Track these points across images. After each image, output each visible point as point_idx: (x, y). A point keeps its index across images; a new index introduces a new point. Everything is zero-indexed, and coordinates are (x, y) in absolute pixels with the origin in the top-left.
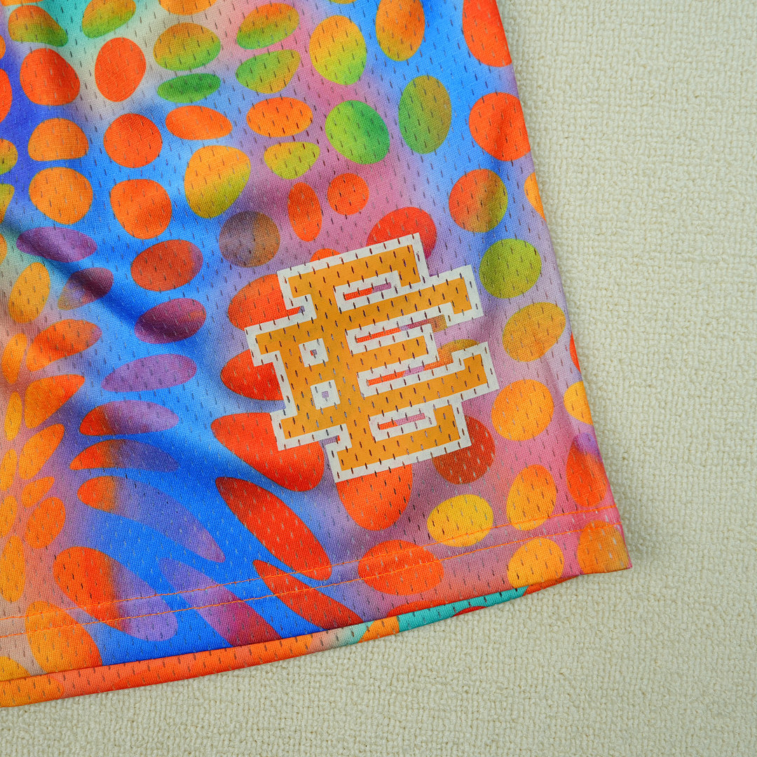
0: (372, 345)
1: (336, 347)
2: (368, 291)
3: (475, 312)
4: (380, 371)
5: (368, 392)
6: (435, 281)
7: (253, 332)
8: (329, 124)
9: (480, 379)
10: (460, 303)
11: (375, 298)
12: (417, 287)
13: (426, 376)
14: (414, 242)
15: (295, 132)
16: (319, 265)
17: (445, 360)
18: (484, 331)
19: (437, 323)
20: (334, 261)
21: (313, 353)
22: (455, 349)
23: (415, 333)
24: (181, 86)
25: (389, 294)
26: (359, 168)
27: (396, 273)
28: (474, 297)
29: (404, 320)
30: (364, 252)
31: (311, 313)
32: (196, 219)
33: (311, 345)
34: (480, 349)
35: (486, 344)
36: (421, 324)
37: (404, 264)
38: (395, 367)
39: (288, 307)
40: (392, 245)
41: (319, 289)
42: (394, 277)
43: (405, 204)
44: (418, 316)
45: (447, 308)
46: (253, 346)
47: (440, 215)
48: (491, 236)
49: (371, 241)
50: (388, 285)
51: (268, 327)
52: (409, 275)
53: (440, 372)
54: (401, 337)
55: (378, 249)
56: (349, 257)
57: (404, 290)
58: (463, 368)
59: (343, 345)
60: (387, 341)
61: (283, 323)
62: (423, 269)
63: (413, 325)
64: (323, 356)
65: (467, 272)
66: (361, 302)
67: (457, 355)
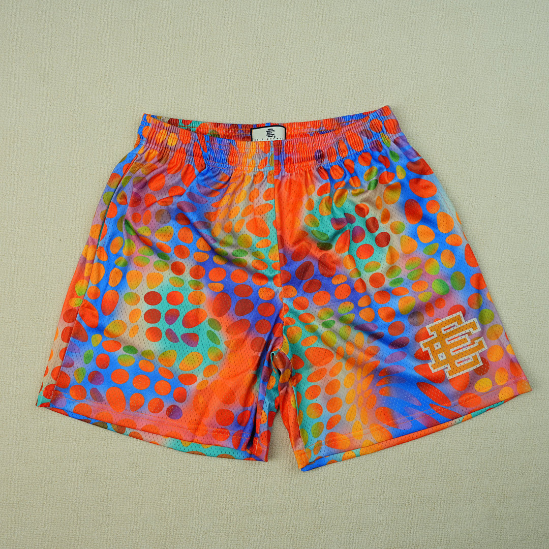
0: (452, 341)
1: (443, 344)
2: (450, 328)
3: (479, 330)
4: (455, 348)
5: (453, 354)
6: (467, 323)
7: (421, 343)
8: (433, 286)
9: (483, 347)
10: (475, 328)
11: (452, 329)
12: (462, 325)
13: (468, 348)
14: (460, 313)
15: (425, 289)
16: (436, 323)
17: (473, 343)
18: (482, 334)
19: (469, 334)
20: (440, 321)
21: (437, 346)
22: (475, 340)
23: (463, 337)
24: (394, 282)
25: (455, 328)
26: (441, 296)
27: (456, 322)
28: (478, 326)
29: (460, 334)
30: (447, 318)
31: (436, 336)
32: (402, 315)
33: (437, 344)
34: (482, 339)
35: (483, 337)
36: (464, 334)
37: (458, 320)
38: (460, 347)
39: (430, 335)
40: (454, 315)
41: (437, 329)
42: (456, 323)
43: (456, 304)
44: (464, 333)
45: (471, 330)
46: (422, 347)
47: (466, 306)
48: (480, 309)
49: (449, 315)
50: (455, 326)
51: (426, 341)
52: (460, 322)
53: (472, 346)
54: (460, 338)
55: (451, 317)
56: (444, 320)
57: (459, 326)
58: (478, 344)
59: (445, 342)
60: (456, 340)
61: (429, 339)
62: (463, 320)
63: (462, 335)
64: (440, 346)
65: (475, 320)
66: (448, 331)
67: (476, 341)
